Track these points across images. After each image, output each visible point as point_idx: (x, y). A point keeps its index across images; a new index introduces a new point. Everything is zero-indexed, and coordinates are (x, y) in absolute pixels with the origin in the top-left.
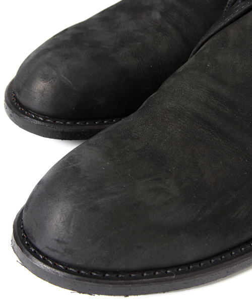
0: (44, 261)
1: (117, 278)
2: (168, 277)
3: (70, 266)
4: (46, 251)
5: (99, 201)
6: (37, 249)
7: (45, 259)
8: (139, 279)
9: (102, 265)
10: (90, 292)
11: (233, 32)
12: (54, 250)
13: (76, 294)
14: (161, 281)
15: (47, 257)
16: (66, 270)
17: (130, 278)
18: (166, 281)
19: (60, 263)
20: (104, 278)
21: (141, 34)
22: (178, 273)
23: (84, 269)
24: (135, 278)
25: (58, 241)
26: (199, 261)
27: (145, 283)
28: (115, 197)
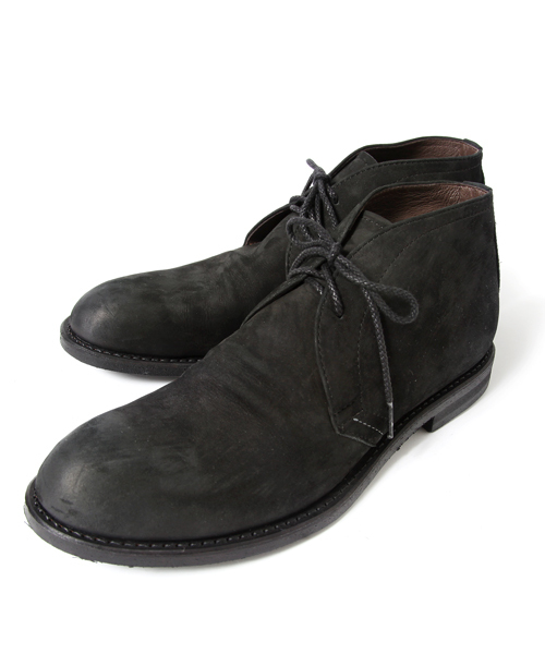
0: (59, 529)
1: (123, 546)
2: (178, 551)
3: (75, 530)
4: (51, 511)
5: (109, 462)
6: (44, 510)
7: (61, 526)
8: (145, 549)
9: (107, 531)
10: (93, 558)
11: (276, 307)
12: (57, 510)
13: (78, 559)
14: (168, 554)
15: (53, 518)
16: (82, 538)
17: (136, 547)
18: (175, 554)
19: (65, 525)
20: (108, 544)
21: (201, 285)
22: (189, 547)
23: (90, 534)
24: (142, 548)
25: (63, 500)
26: (214, 538)
27: (151, 554)
28: (127, 460)
